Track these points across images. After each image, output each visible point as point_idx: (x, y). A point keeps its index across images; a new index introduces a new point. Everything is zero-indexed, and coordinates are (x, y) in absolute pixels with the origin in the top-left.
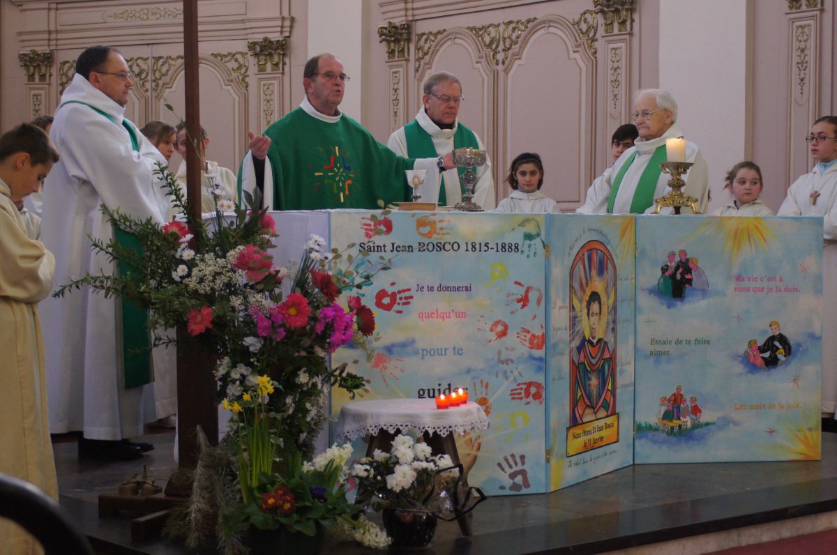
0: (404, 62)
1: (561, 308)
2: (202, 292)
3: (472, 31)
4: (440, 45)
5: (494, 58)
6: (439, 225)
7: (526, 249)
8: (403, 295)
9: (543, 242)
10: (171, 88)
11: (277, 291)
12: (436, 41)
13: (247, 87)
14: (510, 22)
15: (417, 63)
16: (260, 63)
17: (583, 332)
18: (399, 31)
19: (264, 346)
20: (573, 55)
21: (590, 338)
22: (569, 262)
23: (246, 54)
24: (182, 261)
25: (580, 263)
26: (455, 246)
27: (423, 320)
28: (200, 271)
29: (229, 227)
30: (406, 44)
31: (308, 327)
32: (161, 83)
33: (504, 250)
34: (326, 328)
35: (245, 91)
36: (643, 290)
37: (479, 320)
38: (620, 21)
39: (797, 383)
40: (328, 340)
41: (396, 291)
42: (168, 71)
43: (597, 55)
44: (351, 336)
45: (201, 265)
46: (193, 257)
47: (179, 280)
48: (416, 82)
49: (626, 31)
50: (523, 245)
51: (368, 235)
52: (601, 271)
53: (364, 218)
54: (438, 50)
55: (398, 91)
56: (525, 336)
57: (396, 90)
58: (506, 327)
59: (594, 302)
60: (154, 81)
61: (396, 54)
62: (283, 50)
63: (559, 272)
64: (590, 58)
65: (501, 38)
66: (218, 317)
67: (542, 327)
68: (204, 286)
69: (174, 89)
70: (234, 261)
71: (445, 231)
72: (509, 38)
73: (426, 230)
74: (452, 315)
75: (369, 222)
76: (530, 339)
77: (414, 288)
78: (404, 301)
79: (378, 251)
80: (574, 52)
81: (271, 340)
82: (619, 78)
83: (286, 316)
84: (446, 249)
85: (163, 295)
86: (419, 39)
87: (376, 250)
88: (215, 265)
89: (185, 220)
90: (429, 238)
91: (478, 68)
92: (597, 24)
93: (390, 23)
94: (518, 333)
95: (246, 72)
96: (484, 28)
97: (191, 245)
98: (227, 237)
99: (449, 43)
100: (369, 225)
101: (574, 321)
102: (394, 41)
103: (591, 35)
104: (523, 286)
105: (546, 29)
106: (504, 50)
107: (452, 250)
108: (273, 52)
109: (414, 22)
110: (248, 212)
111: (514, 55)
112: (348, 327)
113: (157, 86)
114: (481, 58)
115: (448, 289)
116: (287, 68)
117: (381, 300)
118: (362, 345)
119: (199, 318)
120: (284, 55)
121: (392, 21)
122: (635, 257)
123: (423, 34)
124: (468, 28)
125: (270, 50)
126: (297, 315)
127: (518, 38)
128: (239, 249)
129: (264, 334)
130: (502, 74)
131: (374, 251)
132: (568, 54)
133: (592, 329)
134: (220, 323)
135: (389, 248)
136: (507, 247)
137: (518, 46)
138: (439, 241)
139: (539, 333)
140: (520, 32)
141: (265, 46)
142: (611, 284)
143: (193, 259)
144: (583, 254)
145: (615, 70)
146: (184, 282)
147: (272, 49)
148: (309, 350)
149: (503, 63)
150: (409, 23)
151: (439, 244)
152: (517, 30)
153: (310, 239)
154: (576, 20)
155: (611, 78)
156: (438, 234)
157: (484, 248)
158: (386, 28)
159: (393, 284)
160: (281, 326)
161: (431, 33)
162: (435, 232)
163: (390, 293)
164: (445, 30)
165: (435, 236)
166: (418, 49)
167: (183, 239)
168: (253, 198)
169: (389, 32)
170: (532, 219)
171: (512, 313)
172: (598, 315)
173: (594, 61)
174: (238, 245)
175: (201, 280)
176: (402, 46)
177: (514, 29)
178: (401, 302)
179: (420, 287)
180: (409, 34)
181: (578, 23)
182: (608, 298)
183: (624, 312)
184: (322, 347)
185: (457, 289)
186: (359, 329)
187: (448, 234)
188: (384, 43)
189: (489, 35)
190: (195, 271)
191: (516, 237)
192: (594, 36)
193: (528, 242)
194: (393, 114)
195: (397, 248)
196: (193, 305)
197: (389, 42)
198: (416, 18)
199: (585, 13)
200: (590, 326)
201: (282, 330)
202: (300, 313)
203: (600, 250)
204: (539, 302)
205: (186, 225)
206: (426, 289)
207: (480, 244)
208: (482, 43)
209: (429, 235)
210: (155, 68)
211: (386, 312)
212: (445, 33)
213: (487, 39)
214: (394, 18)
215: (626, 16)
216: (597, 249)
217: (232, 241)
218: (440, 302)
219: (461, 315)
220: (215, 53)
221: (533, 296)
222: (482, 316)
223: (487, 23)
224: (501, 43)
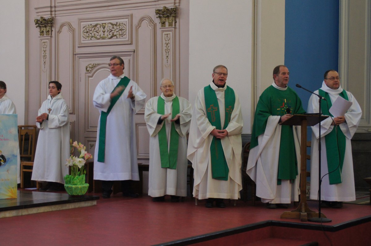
39: (8, 172)
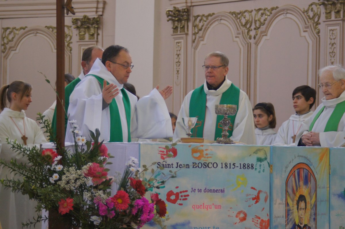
0: (185, 36)
1: (279, 204)
2: (68, 189)
3: (233, 15)
4: (210, 24)
5: (248, 34)
6: (205, 152)
7: (258, 167)
8: (183, 194)
9: (268, 163)
10: (15, 50)
11: (108, 190)
12: (208, 21)
13: (71, 50)
14: (260, 9)
15: (194, 36)
16: (81, 34)
17: (294, 220)
18: (181, 13)
19: (102, 221)
20: (303, 34)
21: (299, 224)
22: (285, 175)
23: (71, 27)
24: (55, 172)
25: (292, 176)
26: (215, 165)
27: (195, 210)
28: (67, 177)
29: (81, 152)
30: (186, 23)
31: (128, 211)
32: (8, 46)
33: (244, 168)
34: (138, 212)
35: (70, 54)
36: (334, 195)
37: (229, 211)
38: (336, 11)
40: (139, 219)
41: (179, 191)
42: (13, 38)
43: (320, 34)
44: (153, 217)
45: (67, 174)
46: (62, 169)
47: (53, 182)
48: (193, 50)
49: (340, 17)
50: (256, 165)
51: (162, 158)
52: (306, 182)
53: (160, 148)
54: (209, 27)
55: (180, 56)
56: (257, 221)
57: (178, 55)
58: (246, 215)
59: (301, 201)
60: (3, 45)
61: (179, 29)
62: (97, 24)
63: (279, 182)
64: (315, 36)
65: (253, 21)
66: (76, 204)
67: (268, 215)
68: (69, 185)
69: (17, 51)
70: (86, 172)
71: (209, 156)
72: (259, 20)
73: (197, 155)
74: (213, 207)
75: (163, 150)
76: (260, 223)
77: (190, 190)
78: (183, 198)
79: (168, 167)
80: (304, 31)
81: (106, 217)
82: (335, 51)
83: (116, 203)
84: (210, 166)
85: (45, 191)
86: (196, 20)
87: (167, 166)
88: (75, 174)
89: (55, 147)
90: (199, 160)
91: (237, 42)
92: (320, 12)
93: (175, 8)
94: (253, 219)
95: (70, 39)
96: (242, 13)
97: (60, 162)
98: (80, 158)
99: (217, 23)
100: (163, 152)
101: (288, 212)
102: (177, 21)
103: (316, 20)
104: (256, 190)
105: (284, 15)
106: (255, 29)
107: (213, 167)
108: (90, 26)
109: (192, 8)
110: (92, 143)
111: (262, 32)
112: (151, 211)
113: (5, 48)
114: (239, 34)
115: (210, 191)
116: (100, 37)
117: (170, 197)
118: (159, 222)
119: (65, 205)
120: (98, 28)
121: (177, 6)
122: (330, 174)
123: (198, 16)
124: (230, 13)
125: (88, 25)
126: (122, 203)
127: (265, 20)
128: (89, 165)
129: (103, 214)
130: (253, 46)
131: (166, 167)
132: (300, 32)
133: (300, 218)
134: (77, 208)
135: (175, 165)
136: (246, 166)
137: (265, 26)
138: (205, 162)
139: (266, 219)
140: (266, 17)
141: (84, 22)
142: (313, 191)
143: (63, 170)
144: (295, 171)
145: (333, 45)
146: (58, 183)
147: (89, 23)
148: (128, 224)
149: (255, 38)
150: (188, 8)
151: (205, 164)
152: (264, 15)
153: (130, 159)
154: (306, 9)
155: (329, 50)
156: (205, 157)
157: (232, 166)
158: (171, 11)
159: (177, 187)
160: (112, 210)
161: (203, 15)
162: (203, 156)
163: (175, 193)
164: (213, 14)
165: (203, 159)
166: (195, 26)
167: (56, 159)
168: (95, 135)
169: (174, 14)
170: (262, 149)
171: (249, 206)
172: (305, 210)
173: (318, 38)
174: (88, 162)
175: (68, 182)
176: (183, 24)
177: (262, 14)
178: (182, 198)
179: (193, 189)
180: (188, 16)
181: (307, 11)
182: (311, 200)
183: (322, 208)
184: (136, 223)
185: (216, 191)
186: (157, 212)
187: (210, 157)
188: (170, 22)
189: (245, 18)
190: (64, 177)
191: (252, 160)
192: (318, 20)
193: (259, 163)
194: (176, 72)
195: (179, 165)
196: (62, 197)
197: (174, 21)
198: (193, 4)
199: (312, 5)
200: (299, 216)
201: (113, 212)
202: (124, 202)
203: (306, 169)
204: (266, 200)
205: (56, 151)
206: (197, 191)
207: (230, 164)
208: (240, 24)
209: (199, 158)
210: (4, 36)
211: (173, 204)
212: (214, 16)
213: (243, 21)
214: (178, 4)
215: (341, 8)
216: (303, 169)
217: (83, 160)
218: (205, 199)
219: (218, 207)
220: (48, 25)
221: (262, 196)
222: (231, 208)
223: (243, 10)
224: (253, 24)
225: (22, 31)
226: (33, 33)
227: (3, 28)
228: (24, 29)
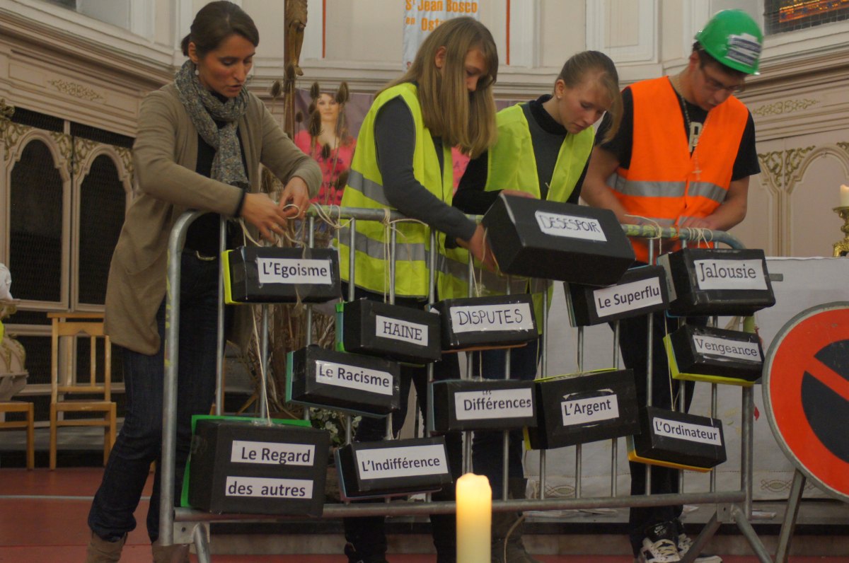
10: (800, 181)
32: (792, 176)
42: (798, 164)
60: (787, 174)
113: (788, 180)
210: (788, 162)
220: (840, 142)
225: (809, 152)
226: (822, 154)
227: (786, 151)
228: (811, 150)
